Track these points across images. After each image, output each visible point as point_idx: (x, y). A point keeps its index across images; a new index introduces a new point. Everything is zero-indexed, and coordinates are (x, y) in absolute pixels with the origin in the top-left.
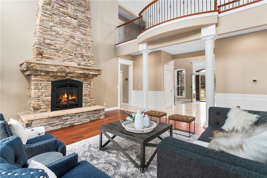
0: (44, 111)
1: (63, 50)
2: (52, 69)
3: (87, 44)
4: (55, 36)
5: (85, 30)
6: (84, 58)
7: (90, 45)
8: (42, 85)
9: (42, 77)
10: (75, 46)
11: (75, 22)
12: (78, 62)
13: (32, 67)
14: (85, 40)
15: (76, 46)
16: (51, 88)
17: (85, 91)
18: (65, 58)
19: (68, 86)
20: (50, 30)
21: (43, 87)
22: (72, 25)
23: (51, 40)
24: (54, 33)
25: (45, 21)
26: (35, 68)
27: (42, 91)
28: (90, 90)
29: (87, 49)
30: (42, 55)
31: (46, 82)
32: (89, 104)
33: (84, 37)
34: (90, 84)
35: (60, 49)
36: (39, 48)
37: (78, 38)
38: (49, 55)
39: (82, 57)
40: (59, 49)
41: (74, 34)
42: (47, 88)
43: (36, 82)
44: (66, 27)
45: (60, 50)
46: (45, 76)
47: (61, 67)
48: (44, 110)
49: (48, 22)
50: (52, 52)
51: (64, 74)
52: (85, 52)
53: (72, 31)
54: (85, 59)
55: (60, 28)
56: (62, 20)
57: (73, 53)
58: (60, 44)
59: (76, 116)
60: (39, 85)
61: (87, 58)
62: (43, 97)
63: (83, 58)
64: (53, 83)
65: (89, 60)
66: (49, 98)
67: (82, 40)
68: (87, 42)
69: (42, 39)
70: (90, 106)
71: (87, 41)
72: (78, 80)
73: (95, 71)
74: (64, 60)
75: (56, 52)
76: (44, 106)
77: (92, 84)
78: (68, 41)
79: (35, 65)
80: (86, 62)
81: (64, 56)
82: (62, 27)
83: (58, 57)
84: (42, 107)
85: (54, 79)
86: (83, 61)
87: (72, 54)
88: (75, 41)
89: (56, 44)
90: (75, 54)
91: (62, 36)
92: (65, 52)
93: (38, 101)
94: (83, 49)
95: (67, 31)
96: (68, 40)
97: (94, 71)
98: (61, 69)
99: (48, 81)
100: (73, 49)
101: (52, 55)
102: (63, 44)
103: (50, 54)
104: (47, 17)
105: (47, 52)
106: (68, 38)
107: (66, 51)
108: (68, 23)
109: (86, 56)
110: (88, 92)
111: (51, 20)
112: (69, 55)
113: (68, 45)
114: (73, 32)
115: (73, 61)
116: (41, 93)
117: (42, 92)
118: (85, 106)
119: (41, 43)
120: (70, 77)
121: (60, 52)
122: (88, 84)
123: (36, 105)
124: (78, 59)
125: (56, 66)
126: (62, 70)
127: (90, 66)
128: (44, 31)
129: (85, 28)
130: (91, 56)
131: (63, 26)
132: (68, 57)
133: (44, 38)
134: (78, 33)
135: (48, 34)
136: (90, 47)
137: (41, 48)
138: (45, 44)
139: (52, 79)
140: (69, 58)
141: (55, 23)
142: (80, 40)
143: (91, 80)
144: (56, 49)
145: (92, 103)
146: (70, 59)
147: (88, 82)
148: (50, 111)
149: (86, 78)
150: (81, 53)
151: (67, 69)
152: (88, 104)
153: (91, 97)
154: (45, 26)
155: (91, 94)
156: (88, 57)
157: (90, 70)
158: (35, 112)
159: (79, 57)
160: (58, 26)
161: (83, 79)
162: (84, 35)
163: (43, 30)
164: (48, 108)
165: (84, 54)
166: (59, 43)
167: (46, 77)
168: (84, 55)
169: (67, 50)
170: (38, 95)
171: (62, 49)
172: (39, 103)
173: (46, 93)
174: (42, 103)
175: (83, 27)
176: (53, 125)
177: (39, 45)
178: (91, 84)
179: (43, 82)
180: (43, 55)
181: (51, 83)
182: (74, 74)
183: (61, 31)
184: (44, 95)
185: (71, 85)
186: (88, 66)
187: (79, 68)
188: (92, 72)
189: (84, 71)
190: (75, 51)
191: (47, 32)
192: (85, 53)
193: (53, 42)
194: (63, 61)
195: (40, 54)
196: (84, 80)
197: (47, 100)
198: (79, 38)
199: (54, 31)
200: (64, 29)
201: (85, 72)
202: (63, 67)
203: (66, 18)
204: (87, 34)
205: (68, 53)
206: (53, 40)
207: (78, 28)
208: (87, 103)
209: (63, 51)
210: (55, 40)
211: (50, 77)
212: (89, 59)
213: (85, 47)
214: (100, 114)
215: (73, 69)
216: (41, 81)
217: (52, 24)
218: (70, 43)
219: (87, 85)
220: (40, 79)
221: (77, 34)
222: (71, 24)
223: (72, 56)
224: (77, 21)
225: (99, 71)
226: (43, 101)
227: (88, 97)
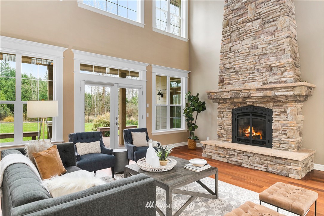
0: (225, 140)
1: (243, 70)
2: (225, 95)
3: (277, 46)
4: (233, 56)
5: (274, 25)
6: (273, 72)
7: (283, 47)
8: (224, 113)
9: (223, 105)
10: (257, 58)
11: (257, 24)
12: (262, 80)
13: (211, 96)
14: (274, 41)
15: (260, 57)
16: (231, 117)
17: (276, 124)
18: (245, 79)
20: (230, 53)
21: (225, 115)
22: (253, 31)
23: (230, 63)
24: (232, 54)
25: (225, 45)
26: (213, 97)
27: (224, 119)
28: (285, 122)
29: (280, 54)
30: (223, 82)
31: (227, 110)
32: (284, 146)
33: (273, 37)
34: (285, 112)
35: (239, 69)
36: (221, 76)
37: (263, 44)
38: (229, 80)
39: (270, 70)
40: (238, 70)
41: (256, 41)
42: (228, 117)
43: (219, 110)
44: (246, 39)
45: (239, 71)
46: (226, 103)
47: (233, 92)
48: (225, 139)
49: (227, 45)
50: (232, 76)
51: (240, 100)
52: (275, 60)
53: (253, 39)
54: (274, 72)
55: (240, 43)
56: (241, 32)
57: (255, 69)
58: (239, 64)
59: (244, 154)
60: (222, 112)
61: (279, 69)
62: (224, 125)
63: (271, 70)
64: (233, 110)
65: (282, 73)
66: (230, 127)
67: (268, 44)
68: (278, 42)
69: (222, 66)
70: (285, 149)
71: (278, 41)
72: (264, 106)
73: (286, 90)
74: (243, 82)
75: (236, 74)
76: (225, 136)
77: (288, 112)
78: (249, 54)
79: (212, 94)
80: (276, 77)
81: (244, 77)
82: (241, 41)
83: (237, 80)
84: (224, 136)
85: (234, 106)
86: (271, 77)
87: (253, 72)
88: (258, 51)
89: (235, 65)
90: (258, 70)
91: (241, 53)
92: (245, 71)
93: (220, 128)
94: (271, 58)
95: (248, 42)
96: (248, 54)
97: (284, 90)
98: (235, 94)
99: (228, 109)
100: (256, 63)
101: (231, 79)
102: (242, 63)
103: (229, 79)
104: (227, 40)
105: (227, 77)
106: (248, 51)
107: (246, 69)
108: (249, 31)
109: (277, 66)
110: (282, 126)
111: (229, 40)
112: (250, 73)
113: (248, 61)
114: (254, 39)
115: (256, 79)
116: (223, 122)
117: (224, 120)
118: (276, 148)
119: (223, 70)
120: (251, 103)
121: (240, 73)
122: (281, 112)
123: (220, 132)
124: (263, 75)
125: (229, 92)
126: (235, 96)
127: (285, 82)
128: (224, 57)
129: (274, 21)
130: (287, 63)
131: (241, 39)
132: (248, 77)
133: (225, 64)
134: (262, 37)
135: (227, 58)
136: (283, 49)
137: (222, 75)
138: (226, 69)
139: (232, 106)
140: (250, 78)
141: (234, 42)
142: (266, 45)
143: (287, 105)
144: (235, 72)
145: (290, 146)
146: (251, 79)
147: (280, 110)
148: (230, 142)
149: (276, 102)
150: (267, 66)
151: (240, 93)
152: (281, 145)
153: (287, 135)
154: (224, 51)
155: (288, 131)
156: (280, 68)
157: (275, 90)
158: (219, 139)
159: (264, 71)
160: (238, 42)
161: (271, 104)
162: (272, 34)
163: (223, 56)
164: (228, 138)
165: (272, 65)
166: (239, 62)
167: (227, 105)
168: (274, 67)
169: (247, 68)
170: (220, 123)
171: (241, 69)
172: (222, 131)
173: (227, 121)
174: (224, 131)
175: (270, 22)
176: (220, 156)
177: (221, 73)
178: (287, 113)
179: (224, 110)
180: (224, 82)
181: (231, 110)
182: (252, 98)
183: (240, 46)
184: (225, 124)
186: (280, 82)
187: (256, 90)
188: (279, 92)
189: (265, 92)
190: (257, 66)
191: (226, 56)
192: (274, 62)
193: (232, 64)
194: (243, 83)
195: (222, 81)
196: (274, 106)
197: (228, 129)
198: (264, 43)
199: (233, 52)
200: (244, 42)
201: (266, 94)
202: (235, 92)
203: (245, 27)
204: (278, 29)
205: (248, 72)
206: (232, 63)
207: (262, 29)
208: (282, 144)
209: (243, 71)
210: (234, 61)
211: (230, 104)
212: (283, 70)
213: (274, 53)
215: (247, 91)
216: (223, 109)
217: (230, 45)
218: (251, 57)
219: (278, 114)
220: (222, 107)
221: (261, 40)
222: (252, 30)
223: (254, 74)
224: (260, 20)
225: (296, 88)
226: (225, 130)
227: (281, 134)
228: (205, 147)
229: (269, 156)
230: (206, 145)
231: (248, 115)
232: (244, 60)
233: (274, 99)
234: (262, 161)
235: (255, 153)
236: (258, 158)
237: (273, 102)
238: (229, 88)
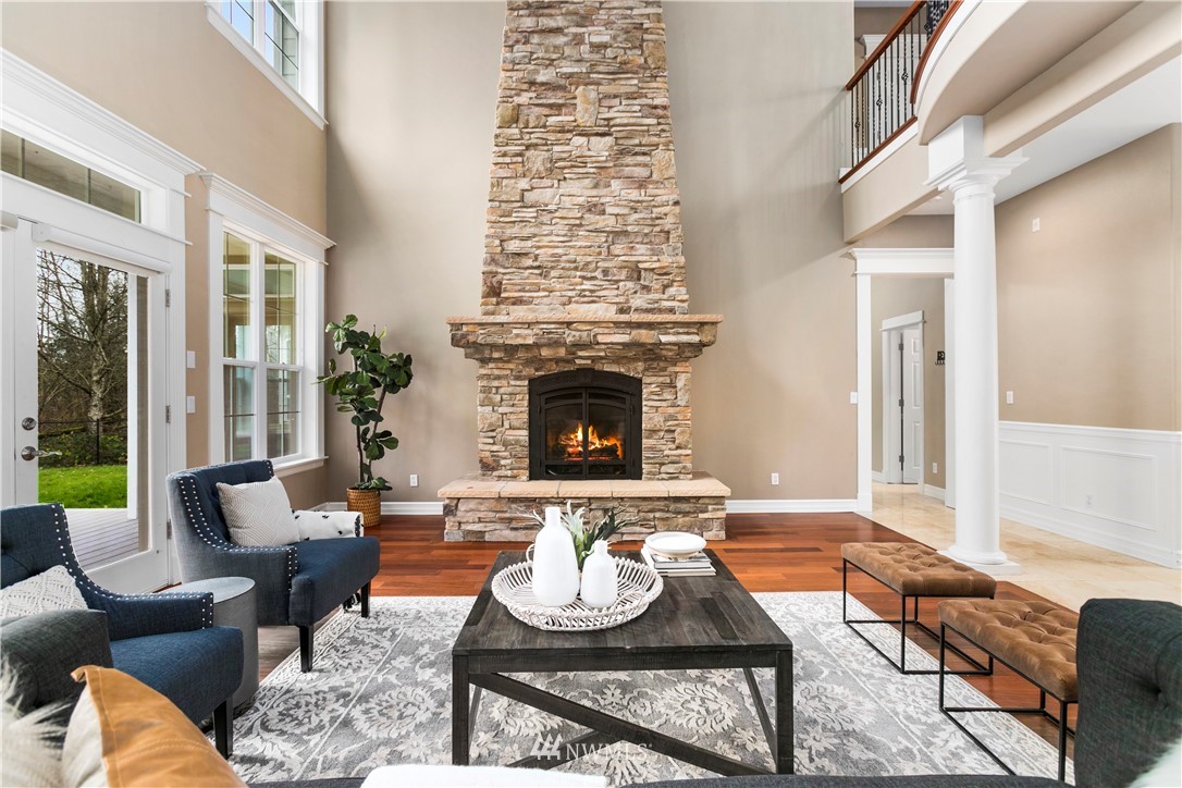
0: (507, 477)
1: (563, 265)
2: (517, 336)
3: (652, 219)
4: (533, 220)
5: (645, 165)
6: (642, 282)
7: (668, 223)
8: (502, 390)
9: (500, 365)
10: (604, 240)
11: (601, 147)
12: (617, 300)
13: (464, 336)
14: (644, 204)
15: (610, 239)
16: (526, 403)
17: (651, 415)
18: (570, 294)
19: (584, 395)
20: (521, 207)
21: (505, 397)
22: (593, 162)
23: (523, 239)
24: (530, 213)
25: (505, 182)
26: (471, 338)
27: (501, 410)
28: (671, 410)
29: (657, 240)
30: (498, 295)
31: (512, 383)
32: (671, 468)
33: (643, 194)
34: (672, 385)
35: (552, 262)
36: (491, 273)
37: (618, 205)
38: (520, 291)
39: (635, 276)
40: (550, 265)
41: (601, 194)
42: (516, 402)
43: (485, 383)
44: (571, 179)
45: (552, 268)
46: (508, 362)
47: (545, 326)
48: (509, 473)
49: (513, 181)
50: (528, 278)
51: (562, 352)
52: (649, 253)
53: (591, 185)
54: (646, 283)
55: (552, 186)
56: (556, 156)
57: (597, 268)
58: (551, 247)
59: (593, 507)
60: (494, 390)
61: (655, 277)
62: (503, 429)
63: (639, 279)
64: (532, 381)
65: (665, 287)
66: (523, 435)
67: (632, 208)
68: (655, 210)
69: (497, 242)
70: (673, 477)
71: (655, 206)
72: (622, 370)
73: (686, 330)
74: (565, 299)
75: (541, 275)
76: (509, 461)
77: (680, 384)
78: (580, 225)
79: (471, 328)
80: (651, 296)
81: (566, 287)
82: (556, 182)
83: (547, 293)
84: (503, 462)
85: (537, 370)
86: (638, 295)
87: (593, 275)
88: (604, 220)
89: (539, 247)
90: (605, 272)
91: (557, 214)
92: (569, 269)
93: (491, 441)
94: (637, 246)
95: (578, 190)
96: (578, 222)
97: (681, 330)
98: (549, 333)
99: (518, 378)
100: (600, 253)
101: (527, 288)
102: (560, 244)
103: (519, 287)
104: (511, 166)
105: (512, 279)
106: (579, 215)
107: (573, 265)
108: (579, 160)
109: (653, 270)
110: (666, 420)
111: (520, 170)
112: (583, 278)
113: (579, 244)
114: (596, 186)
115: (600, 297)
116: (498, 419)
117: (502, 414)
118: (653, 476)
119: (497, 257)
120: (589, 362)
121: (553, 273)
122: (662, 386)
123: (488, 454)
124: (618, 289)
125: (529, 325)
126: (549, 339)
127: (671, 310)
128: (501, 217)
129: (644, 154)
130: (675, 265)
131: (559, 177)
132: (579, 287)
133: (505, 238)
134: (616, 185)
135: (514, 222)
136: (666, 229)
137: (497, 273)
138: (508, 255)
139: (530, 371)
140: (584, 290)
141: (533, 178)
142: (626, 211)
143: (677, 369)
144: (538, 267)
145: (684, 467)
146: (587, 293)
147: (661, 379)
148: (525, 478)
149: (652, 360)
150: (629, 264)
151: (567, 332)
152: (663, 469)
153: (677, 441)
154: (504, 197)
155: (679, 430)
156: (660, 275)
157: (659, 329)
158: (484, 475)
159: (623, 278)
160: (547, 182)
161: (640, 366)
162: (641, 184)
163: (499, 212)
164: (520, 468)
165: (641, 266)
166: (550, 242)
167: (511, 366)
168: (646, 270)
169: (575, 262)
170: (491, 424)
171: (558, 261)
172: (495, 448)
173: (512, 417)
174: (503, 449)
175: (636, 154)
176: (514, 525)
177: (489, 264)
178: (676, 387)
179: (504, 382)
180: (503, 295)
181: (526, 383)
182: (597, 347)
183: (554, 197)
184: (507, 425)
185: (597, 391)
186: (660, 311)
187: (612, 325)
188: (669, 334)
189: (634, 332)
190: (604, 260)
191: (510, 216)
192: (647, 258)
193: (529, 243)
194: (564, 304)
195: (494, 291)
196: (646, 370)
197: (517, 442)
198: (621, 203)
199: (531, 207)
200: (566, 188)
201: (637, 338)
202: (553, 326)
203: (568, 144)
204: (655, 177)
205: (578, 274)
206: (528, 238)
207: (615, 166)
208: (664, 464)
209: (562, 268)
210: (535, 236)
211: (522, 364)
212: (666, 282)
213: (646, 235)
214: (701, 516)
215: (589, 328)
216: (498, 378)
217: (524, 184)
218: (587, 233)
219: (658, 389)
220: (496, 372)
221: (612, 192)
222: (588, 160)
223: (595, 282)
224: (609, 140)
225: (706, 327)
226: (505, 444)
227: (662, 442)
228: (457, 505)
229: (659, 499)
230: (459, 499)
231: (578, 396)
232: (565, 239)
233: (652, 355)
234: (641, 514)
235: (622, 499)
236: (631, 509)
237: (645, 361)
238: (519, 313)
